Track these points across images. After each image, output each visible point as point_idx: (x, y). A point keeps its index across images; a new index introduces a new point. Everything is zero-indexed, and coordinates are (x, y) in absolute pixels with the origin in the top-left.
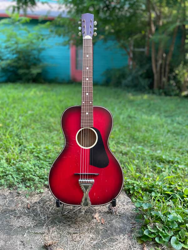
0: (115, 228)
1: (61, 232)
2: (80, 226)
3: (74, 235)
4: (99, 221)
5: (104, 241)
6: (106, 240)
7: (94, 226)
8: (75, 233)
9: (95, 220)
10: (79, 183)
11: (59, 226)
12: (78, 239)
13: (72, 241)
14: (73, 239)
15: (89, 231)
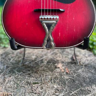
0: (83, 78)
1: (18, 82)
2: (42, 75)
3: (34, 85)
4: (63, 71)
5: (73, 93)
6: (76, 92)
7: (58, 76)
8: (35, 83)
9: (58, 70)
10: (40, 20)
11: (17, 75)
12: (39, 90)
13: (31, 92)
14: (32, 91)
15: (53, 81)
